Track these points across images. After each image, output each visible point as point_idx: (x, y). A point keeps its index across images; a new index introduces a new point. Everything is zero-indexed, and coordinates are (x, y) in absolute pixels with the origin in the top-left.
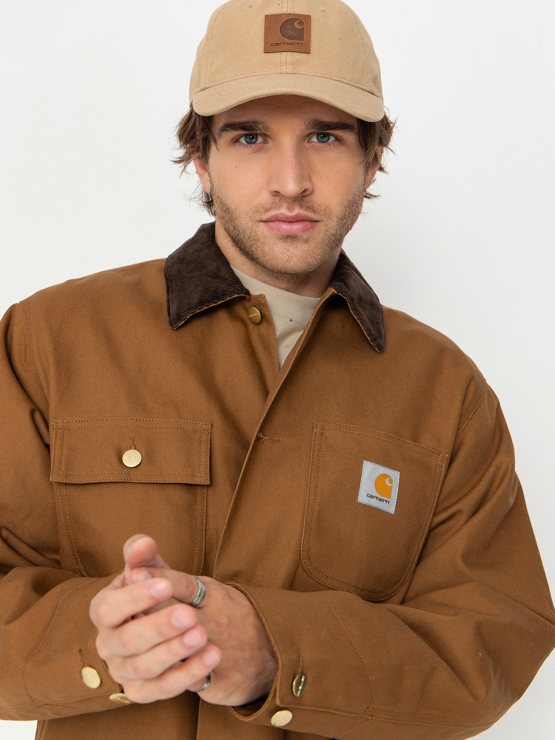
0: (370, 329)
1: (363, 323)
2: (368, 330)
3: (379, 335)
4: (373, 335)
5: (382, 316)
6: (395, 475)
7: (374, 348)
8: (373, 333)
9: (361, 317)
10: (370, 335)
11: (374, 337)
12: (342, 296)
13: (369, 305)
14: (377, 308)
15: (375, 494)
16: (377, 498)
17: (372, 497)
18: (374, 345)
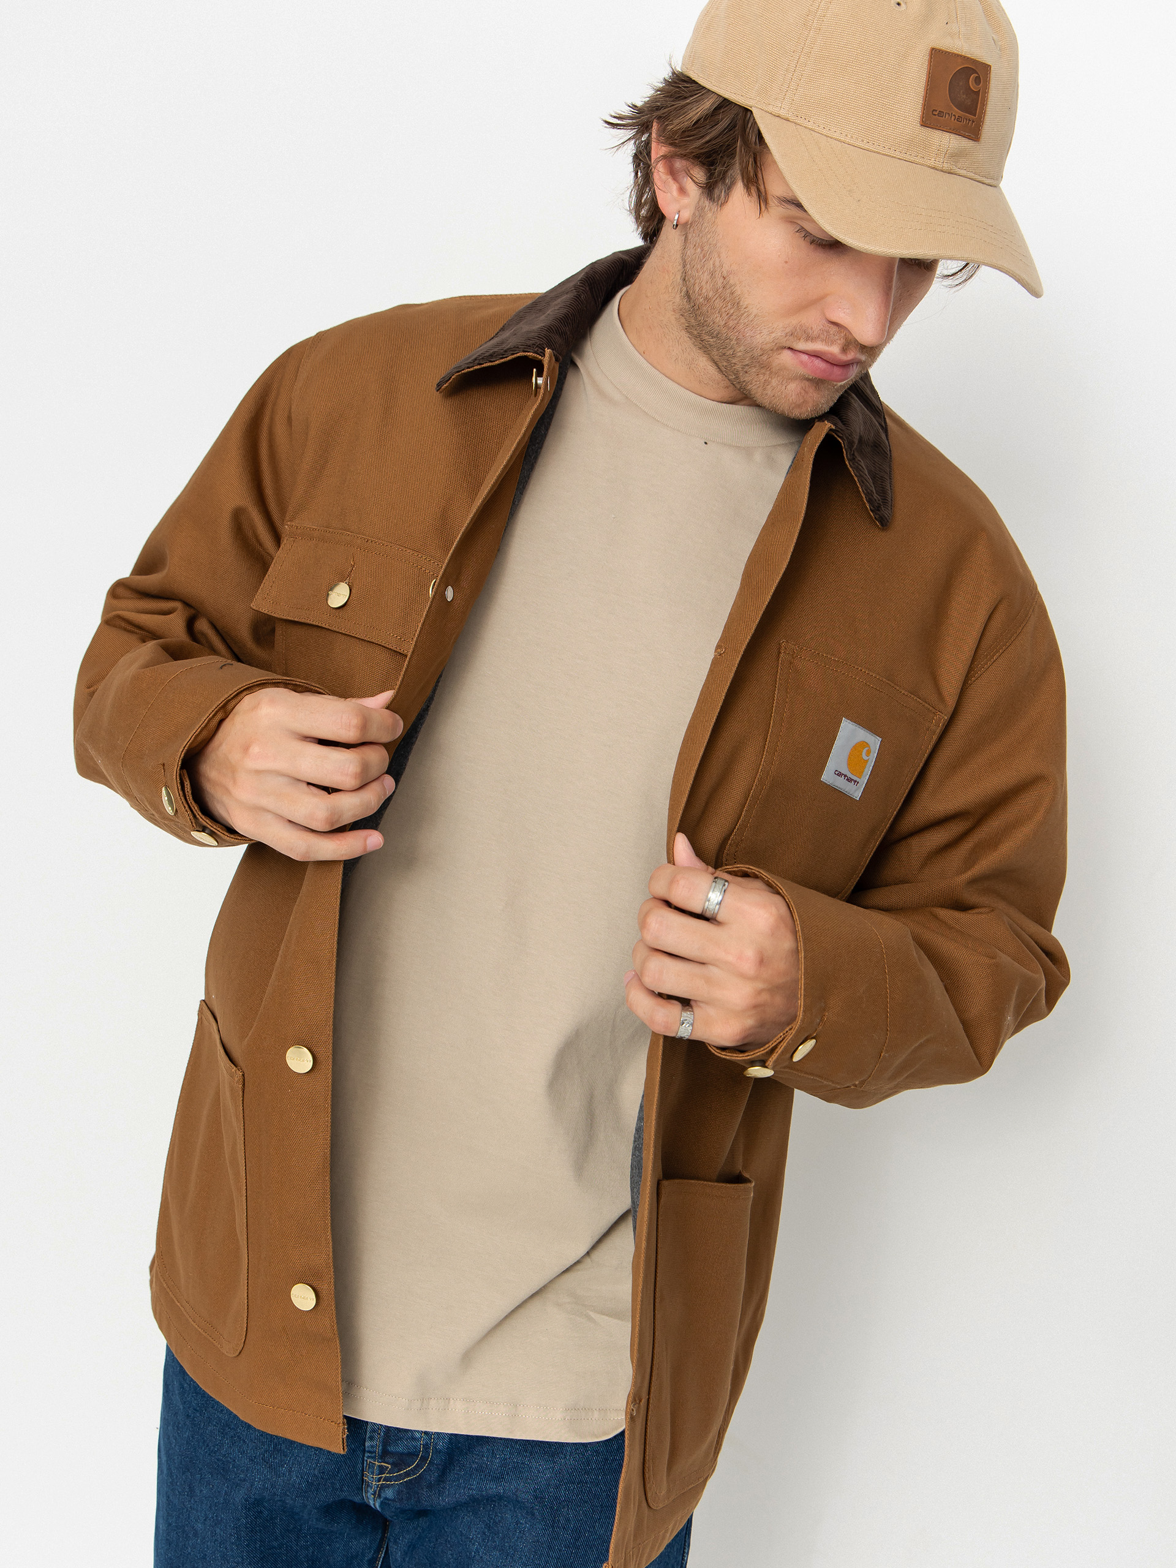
0: (872, 491)
1: (863, 483)
2: (869, 494)
3: (883, 499)
4: (876, 500)
5: (890, 466)
6: (875, 742)
7: (875, 522)
8: (875, 498)
9: (861, 472)
10: (870, 501)
11: (876, 505)
12: (836, 436)
13: (872, 447)
14: (883, 452)
15: (845, 771)
16: (845, 776)
17: (840, 774)
18: (875, 518)
